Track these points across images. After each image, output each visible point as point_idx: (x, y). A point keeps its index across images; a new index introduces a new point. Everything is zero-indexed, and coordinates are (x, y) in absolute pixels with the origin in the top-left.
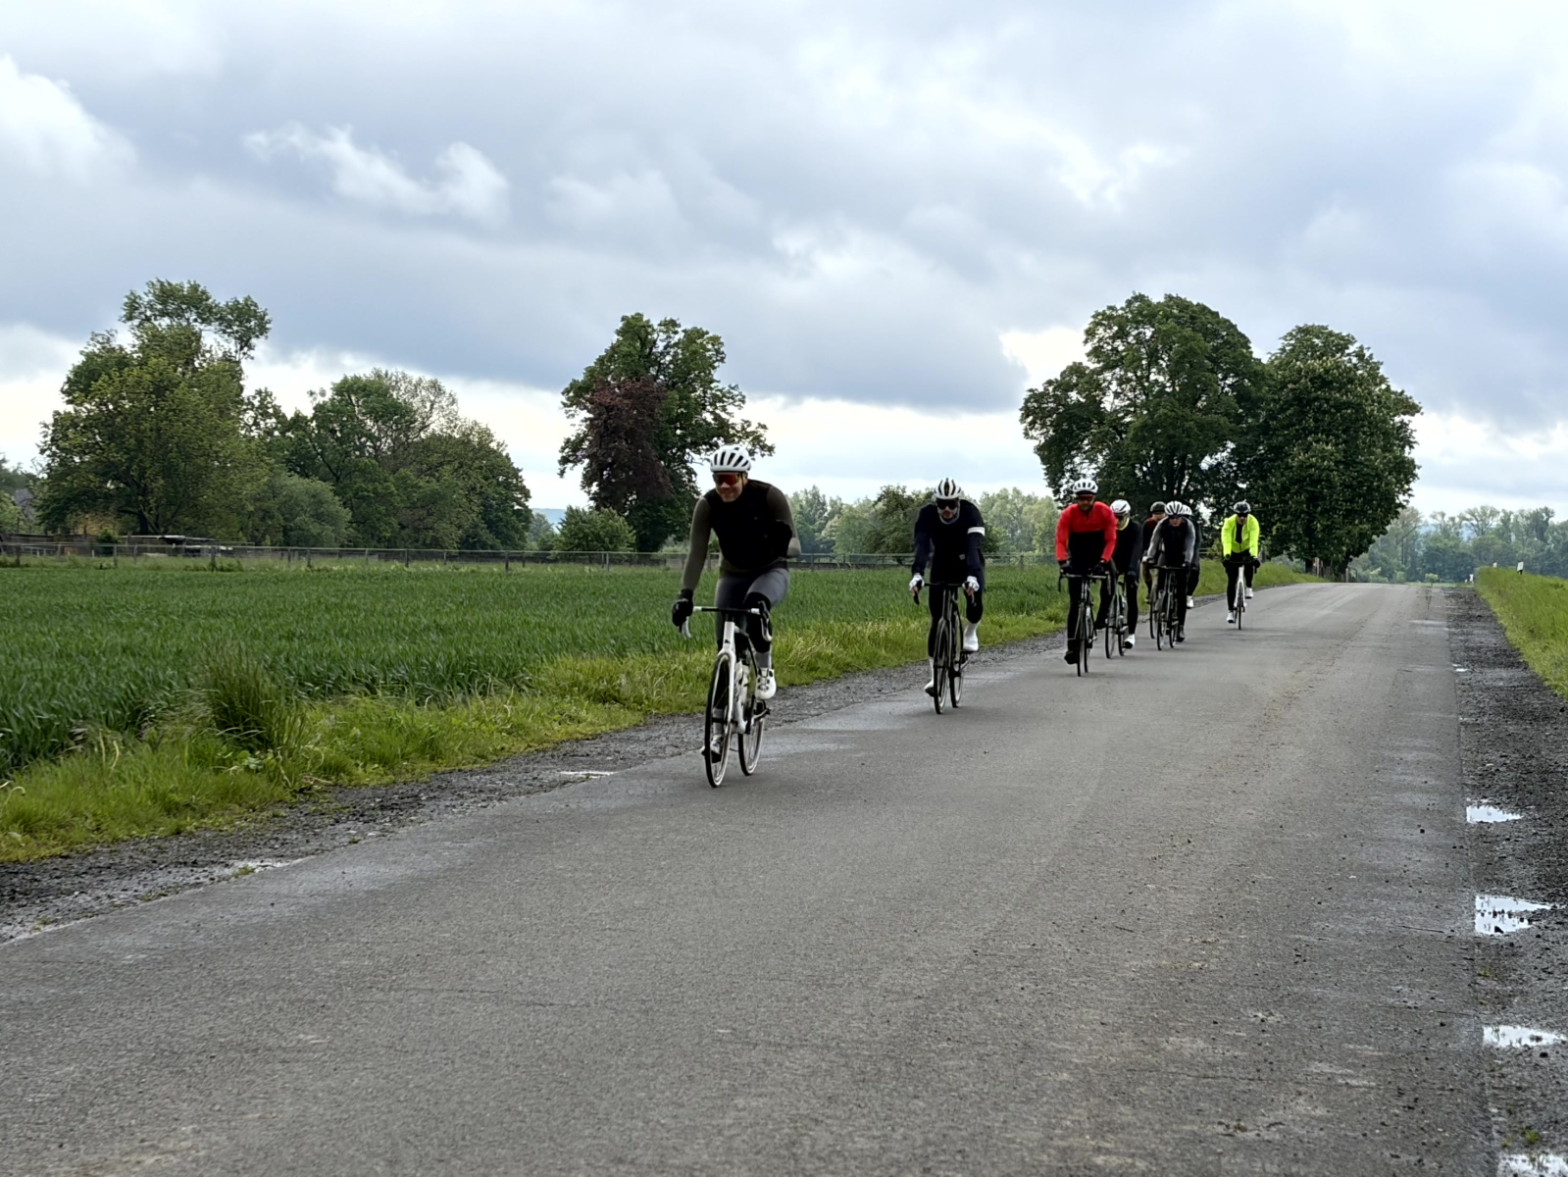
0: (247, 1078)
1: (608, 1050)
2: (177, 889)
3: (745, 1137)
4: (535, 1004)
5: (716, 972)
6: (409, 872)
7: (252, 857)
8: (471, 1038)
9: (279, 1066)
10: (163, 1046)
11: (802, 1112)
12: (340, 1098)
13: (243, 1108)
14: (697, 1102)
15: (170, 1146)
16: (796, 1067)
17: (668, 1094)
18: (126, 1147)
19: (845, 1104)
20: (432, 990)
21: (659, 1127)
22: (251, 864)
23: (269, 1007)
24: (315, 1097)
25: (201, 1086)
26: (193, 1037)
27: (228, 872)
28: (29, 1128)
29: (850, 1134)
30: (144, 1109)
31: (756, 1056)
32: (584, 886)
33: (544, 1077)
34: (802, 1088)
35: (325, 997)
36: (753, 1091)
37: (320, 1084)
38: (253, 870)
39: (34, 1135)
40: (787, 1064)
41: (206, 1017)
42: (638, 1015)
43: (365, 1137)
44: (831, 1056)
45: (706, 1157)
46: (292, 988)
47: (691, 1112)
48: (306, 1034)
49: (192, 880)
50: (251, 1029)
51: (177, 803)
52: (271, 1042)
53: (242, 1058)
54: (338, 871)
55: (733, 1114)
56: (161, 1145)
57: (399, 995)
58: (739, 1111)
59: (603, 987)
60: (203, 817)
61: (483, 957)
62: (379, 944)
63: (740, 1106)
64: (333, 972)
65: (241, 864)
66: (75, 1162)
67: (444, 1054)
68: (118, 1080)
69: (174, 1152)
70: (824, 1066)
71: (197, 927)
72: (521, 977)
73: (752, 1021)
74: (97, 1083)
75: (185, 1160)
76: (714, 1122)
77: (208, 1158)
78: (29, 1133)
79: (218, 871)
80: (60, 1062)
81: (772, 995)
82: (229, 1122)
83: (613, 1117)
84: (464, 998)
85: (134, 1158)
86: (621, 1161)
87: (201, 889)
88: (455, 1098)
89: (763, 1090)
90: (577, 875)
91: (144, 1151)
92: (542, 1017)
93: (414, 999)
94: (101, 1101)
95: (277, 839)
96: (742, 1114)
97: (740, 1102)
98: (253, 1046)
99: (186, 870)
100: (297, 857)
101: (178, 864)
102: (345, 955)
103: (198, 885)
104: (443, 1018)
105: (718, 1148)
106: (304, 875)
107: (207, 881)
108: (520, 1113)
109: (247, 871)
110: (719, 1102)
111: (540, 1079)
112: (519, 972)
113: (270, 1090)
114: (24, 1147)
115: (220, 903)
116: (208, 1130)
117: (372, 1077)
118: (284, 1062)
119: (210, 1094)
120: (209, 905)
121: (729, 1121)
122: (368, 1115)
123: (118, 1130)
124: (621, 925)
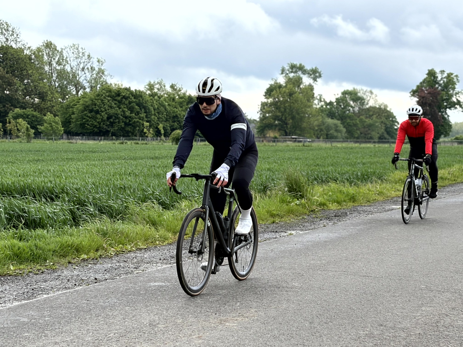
0: (275, 295)
1: (385, 291)
2: (269, 239)
3: (423, 319)
4: (366, 276)
5: (425, 268)
6: (338, 236)
7: (293, 230)
8: (344, 286)
9: (285, 293)
10: (253, 285)
11: (443, 312)
12: (301, 303)
13: (271, 305)
14: (410, 308)
15: (247, 315)
16: (444, 298)
17: (401, 305)
18: (234, 315)
19: (457, 310)
20: (336, 271)
21: (396, 315)
22: (293, 232)
23: (286, 275)
24: (293, 302)
25: (260, 298)
26: (262, 283)
27: (285, 234)
28: (208, 308)
29: (457, 320)
30: (242, 304)
31: (432, 294)
32: (390, 241)
33: (363, 298)
34: (444, 305)
35: (304, 272)
36: (428, 305)
37: (296, 298)
38: (293, 234)
39: (209, 311)
40: (441, 297)
41: (267, 277)
42: (397, 281)
43: (305, 315)
44: (456, 295)
45: (409, 325)
46: (295, 269)
47: (407, 311)
48: (295, 283)
49: (275, 236)
50: (280, 281)
51: (274, 214)
52: (284, 285)
53: (275, 290)
54: (317, 235)
55: (420, 312)
56: (245, 315)
57: (326, 272)
58: (423, 311)
59: (388, 272)
60: (282, 218)
61: (354, 261)
62: (324, 257)
63: (423, 310)
64: (308, 265)
65: (289, 232)
66: (218, 319)
67: (334, 291)
68: (237, 295)
69: (247, 317)
70: (453, 298)
71: (272, 250)
72: (364, 268)
73: (433, 283)
74: (231, 296)
75: (250, 320)
76: (414, 315)
77: (257, 319)
78: (208, 310)
79: (283, 234)
80: (222, 289)
81: (441, 276)
82: (266, 309)
83: (382, 312)
84: (345, 274)
85: (235, 319)
86: (382, 325)
87: (277, 239)
88: (335, 304)
89: (432, 305)
90: (389, 237)
91: (239, 316)
92: (367, 281)
93: (330, 274)
94: (231, 301)
95: (302, 225)
96: (423, 312)
97: (423, 308)
98: (279, 286)
99: (273, 234)
100: (306, 231)
101: (272, 232)
102: (313, 260)
103: (276, 238)
104: (337, 280)
105: (413, 322)
106: (307, 236)
107: (279, 237)
108: (353, 309)
109: (291, 234)
110: (417, 308)
111: (362, 299)
112: (363, 267)
113: (280, 299)
114: (205, 314)
115: (280, 243)
116: (259, 311)
117: (311, 296)
118: (287, 291)
119: (263, 300)
120: (277, 244)
121: (418, 314)
122: (307, 308)
123: (233, 310)
124: (399, 253)
